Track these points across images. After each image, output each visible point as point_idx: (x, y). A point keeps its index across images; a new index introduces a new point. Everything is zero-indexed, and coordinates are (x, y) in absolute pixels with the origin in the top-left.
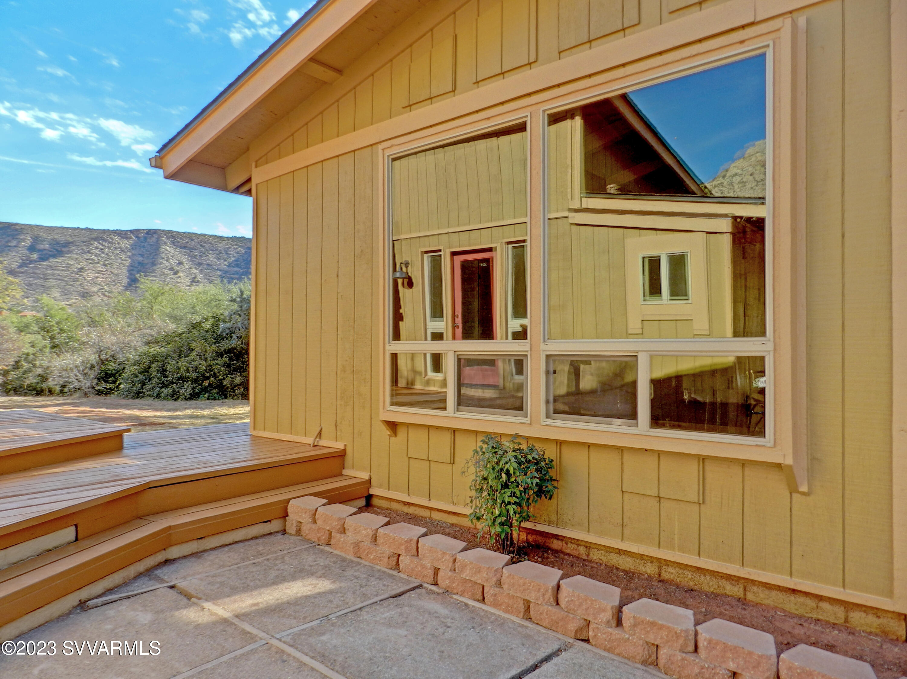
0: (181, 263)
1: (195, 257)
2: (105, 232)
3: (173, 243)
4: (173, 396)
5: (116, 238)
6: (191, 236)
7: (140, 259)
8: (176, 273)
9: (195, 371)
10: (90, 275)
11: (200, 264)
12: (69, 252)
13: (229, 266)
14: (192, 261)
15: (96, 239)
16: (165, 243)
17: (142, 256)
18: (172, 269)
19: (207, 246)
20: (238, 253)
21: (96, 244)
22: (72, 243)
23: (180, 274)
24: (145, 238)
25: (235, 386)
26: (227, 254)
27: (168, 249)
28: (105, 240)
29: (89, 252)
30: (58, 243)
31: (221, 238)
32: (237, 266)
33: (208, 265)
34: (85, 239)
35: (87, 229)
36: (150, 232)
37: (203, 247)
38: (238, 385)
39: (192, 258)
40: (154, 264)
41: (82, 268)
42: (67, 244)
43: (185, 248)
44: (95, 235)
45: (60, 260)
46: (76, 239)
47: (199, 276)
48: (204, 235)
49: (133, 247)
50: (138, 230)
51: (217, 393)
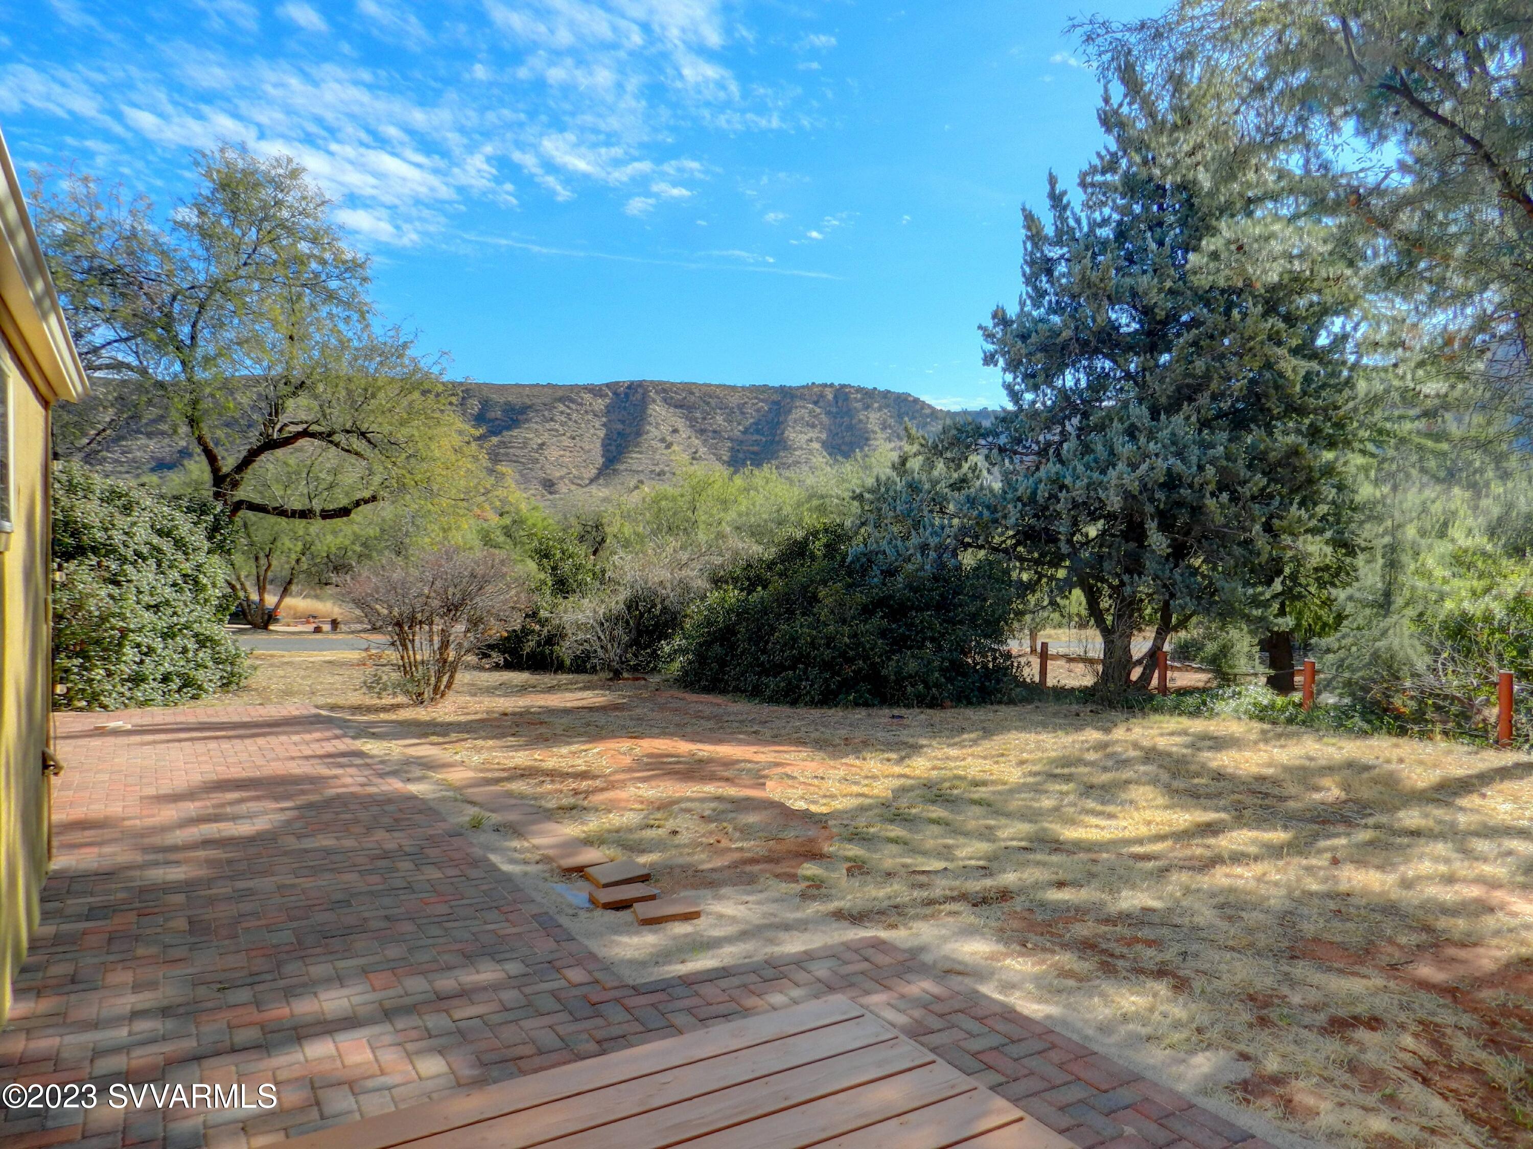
0: (675, 431)
1: (696, 420)
2: (572, 388)
3: (665, 400)
4: (786, 696)
5: (587, 397)
6: (688, 388)
7: (620, 426)
8: (669, 446)
9: (828, 646)
10: (553, 453)
11: (702, 431)
12: (528, 421)
13: (745, 432)
14: (692, 426)
15: (561, 400)
16: (654, 401)
17: (623, 422)
18: (663, 440)
19: (713, 402)
20: (758, 411)
21: (561, 407)
22: (530, 407)
23: (675, 447)
24: (627, 395)
25: (905, 678)
26: (743, 413)
27: (658, 410)
28: (572, 401)
29: (552, 420)
30: (513, 409)
31: (733, 388)
32: (758, 431)
33: (715, 432)
34: (547, 401)
35: (549, 385)
36: (633, 387)
37: (708, 403)
38: (911, 676)
39: (692, 422)
40: (639, 434)
41: (543, 444)
42: (524, 409)
43: (681, 407)
44: (560, 393)
45: (515, 432)
46: (535, 401)
47: (702, 450)
48: (710, 385)
49: (609, 410)
50: (617, 383)
51: (869, 691)
